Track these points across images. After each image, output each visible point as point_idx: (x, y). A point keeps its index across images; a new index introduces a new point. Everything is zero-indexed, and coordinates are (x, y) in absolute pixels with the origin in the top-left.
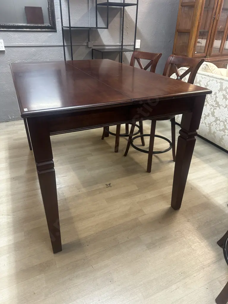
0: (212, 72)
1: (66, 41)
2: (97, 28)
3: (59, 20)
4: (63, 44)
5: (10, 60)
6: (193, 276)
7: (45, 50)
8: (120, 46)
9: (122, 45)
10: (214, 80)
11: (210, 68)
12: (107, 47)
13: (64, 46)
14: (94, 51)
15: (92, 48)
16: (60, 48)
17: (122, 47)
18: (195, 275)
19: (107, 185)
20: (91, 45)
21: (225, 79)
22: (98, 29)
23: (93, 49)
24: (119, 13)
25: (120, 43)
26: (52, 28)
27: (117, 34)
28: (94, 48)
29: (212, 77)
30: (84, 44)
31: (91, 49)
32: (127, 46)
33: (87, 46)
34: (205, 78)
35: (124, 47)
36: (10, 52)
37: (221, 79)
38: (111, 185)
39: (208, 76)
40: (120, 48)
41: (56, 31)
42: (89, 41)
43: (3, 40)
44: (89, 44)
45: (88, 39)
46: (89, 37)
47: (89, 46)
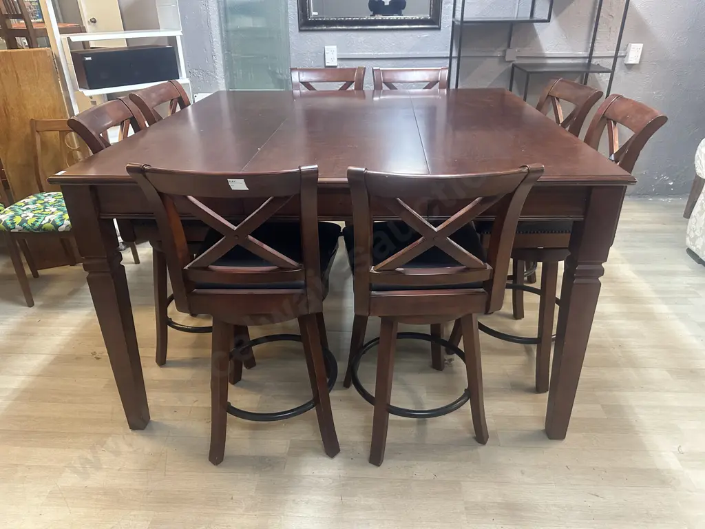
2: (532, 21)
3: (449, 5)
4: (449, 53)
8: (584, 58)
9: (590, 57)
12: (550, 61)
13: (451, 58)
14: (515, 68)
15: (513, 63)
17: (590, 61)
20: (512, 55)
22: (535, 24)
23: (514, 66)
26: (433, 22)
27: (583, 31)
28: (517, 62)
30: (495, 55)
31: (511, 64)
32: (604, 60)
33: (504, 57)
35: (594, 62)
40: (583, 65)
41: (439, 29)
42: (509, 47)
43: (337, 47)
44: (507, 53)
45: (506, 44)
46: (510, 39)
47: (506, 57)
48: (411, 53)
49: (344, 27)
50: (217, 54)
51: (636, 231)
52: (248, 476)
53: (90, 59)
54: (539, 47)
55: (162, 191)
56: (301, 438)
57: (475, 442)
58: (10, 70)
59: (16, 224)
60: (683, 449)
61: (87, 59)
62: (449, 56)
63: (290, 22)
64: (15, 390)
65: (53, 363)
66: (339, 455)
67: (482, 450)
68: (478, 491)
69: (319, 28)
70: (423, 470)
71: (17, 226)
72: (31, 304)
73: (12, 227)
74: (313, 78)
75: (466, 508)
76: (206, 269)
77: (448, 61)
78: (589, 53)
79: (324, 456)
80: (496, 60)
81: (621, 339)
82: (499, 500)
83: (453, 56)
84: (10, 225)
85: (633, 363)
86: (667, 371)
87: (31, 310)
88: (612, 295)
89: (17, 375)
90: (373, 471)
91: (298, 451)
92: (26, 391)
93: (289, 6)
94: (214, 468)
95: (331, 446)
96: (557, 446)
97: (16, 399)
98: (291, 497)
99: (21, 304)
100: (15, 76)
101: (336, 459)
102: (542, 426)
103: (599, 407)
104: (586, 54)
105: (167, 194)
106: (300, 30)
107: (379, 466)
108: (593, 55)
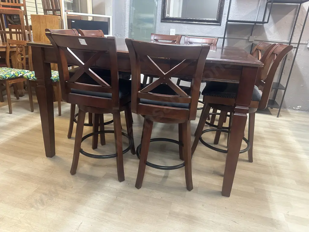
1: (227, 34)
8: (288, 43)
9: (290, 43)
13: (224, 38)
14: (253, 45)
15: (253, 42)
20: (252, 39)
24: (294, 10)
25: (288, 40)
26: (218, 22)
30: (244, 38)
33: (249, 40)
41: (220, 25)
42: (251, 35)
43: (176, 30)
44: (250, 38)
45: (250, 34)
46: (252, 31)
47: (250, 39)
48: (206, 35)
49: (179, 22)
50: (126, 28)
51: (304, 125)
52: (83, 181)
53: (74, 21)
54: (266, 37)
55: (59, 45)
56: (111, 173)
57: (186, 189)
58: (44, 22)
59: (31, 77)
60: (290, 214)
61: (73, 21)
62: (223, 37)
63: (157, 18)
64: (12, 136)
65: (30, 130)
66: (124, 182)
67: (188, 193)
68: (178, 208)
69: (169, 21)
70: (157, 195)
71: (31, 78)
72: (32, 111)
73: (29, 78)
74: (159, 38)
75: (170, 213)
76: (74, 82)
77: (222, 39)
78: (289, 41)
79: (117, 180)
80: (245, 40)
81: (277, 165)
82: (186, 213)
83: (225, 37)
84: (29, 77)
85: (279, 174)
86: (296, 181)
87: (32, 113)
88: (280, 147)
89: (16, 132)
90: (135, 190)
91: (107, 177)
92: (16, 137)
93: (158, 11)
94: (71, 176)
95: (121, 177)
96: (225, 199)
97: (11, 139)
98: (96, 192)
99: (29, 111)
100: (45, 24)
101: (122, 183)
102: (220, 190)
103: (254, 188)
104: (288, 42)
105: (60, 47)
106: (161, 22)
107: (138, 189)
108: (291, 42)
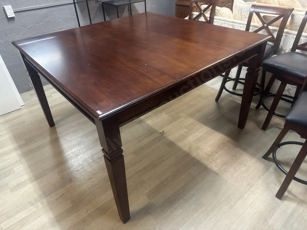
0: (222, 16)
4: (73, 1)
5: (21, 26)
6: (255, 184)
7: (56, 10)
10: (226, 23)
11: (220, 13)
13: (74, 3)
15: (102, 1)
16: (70, 6)
18: (256, 183)
19: (162, 133)
21: (236, 22)
23: (102, 3)
29: (224, 21)
34: (217, 22)
36: (20, 17)
37: (233, 22)
38: (164, 132)
39: (220, 20)
